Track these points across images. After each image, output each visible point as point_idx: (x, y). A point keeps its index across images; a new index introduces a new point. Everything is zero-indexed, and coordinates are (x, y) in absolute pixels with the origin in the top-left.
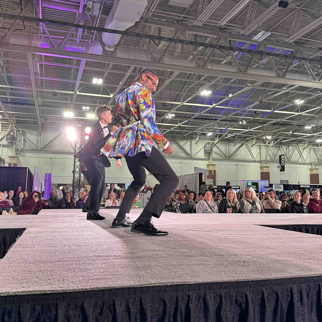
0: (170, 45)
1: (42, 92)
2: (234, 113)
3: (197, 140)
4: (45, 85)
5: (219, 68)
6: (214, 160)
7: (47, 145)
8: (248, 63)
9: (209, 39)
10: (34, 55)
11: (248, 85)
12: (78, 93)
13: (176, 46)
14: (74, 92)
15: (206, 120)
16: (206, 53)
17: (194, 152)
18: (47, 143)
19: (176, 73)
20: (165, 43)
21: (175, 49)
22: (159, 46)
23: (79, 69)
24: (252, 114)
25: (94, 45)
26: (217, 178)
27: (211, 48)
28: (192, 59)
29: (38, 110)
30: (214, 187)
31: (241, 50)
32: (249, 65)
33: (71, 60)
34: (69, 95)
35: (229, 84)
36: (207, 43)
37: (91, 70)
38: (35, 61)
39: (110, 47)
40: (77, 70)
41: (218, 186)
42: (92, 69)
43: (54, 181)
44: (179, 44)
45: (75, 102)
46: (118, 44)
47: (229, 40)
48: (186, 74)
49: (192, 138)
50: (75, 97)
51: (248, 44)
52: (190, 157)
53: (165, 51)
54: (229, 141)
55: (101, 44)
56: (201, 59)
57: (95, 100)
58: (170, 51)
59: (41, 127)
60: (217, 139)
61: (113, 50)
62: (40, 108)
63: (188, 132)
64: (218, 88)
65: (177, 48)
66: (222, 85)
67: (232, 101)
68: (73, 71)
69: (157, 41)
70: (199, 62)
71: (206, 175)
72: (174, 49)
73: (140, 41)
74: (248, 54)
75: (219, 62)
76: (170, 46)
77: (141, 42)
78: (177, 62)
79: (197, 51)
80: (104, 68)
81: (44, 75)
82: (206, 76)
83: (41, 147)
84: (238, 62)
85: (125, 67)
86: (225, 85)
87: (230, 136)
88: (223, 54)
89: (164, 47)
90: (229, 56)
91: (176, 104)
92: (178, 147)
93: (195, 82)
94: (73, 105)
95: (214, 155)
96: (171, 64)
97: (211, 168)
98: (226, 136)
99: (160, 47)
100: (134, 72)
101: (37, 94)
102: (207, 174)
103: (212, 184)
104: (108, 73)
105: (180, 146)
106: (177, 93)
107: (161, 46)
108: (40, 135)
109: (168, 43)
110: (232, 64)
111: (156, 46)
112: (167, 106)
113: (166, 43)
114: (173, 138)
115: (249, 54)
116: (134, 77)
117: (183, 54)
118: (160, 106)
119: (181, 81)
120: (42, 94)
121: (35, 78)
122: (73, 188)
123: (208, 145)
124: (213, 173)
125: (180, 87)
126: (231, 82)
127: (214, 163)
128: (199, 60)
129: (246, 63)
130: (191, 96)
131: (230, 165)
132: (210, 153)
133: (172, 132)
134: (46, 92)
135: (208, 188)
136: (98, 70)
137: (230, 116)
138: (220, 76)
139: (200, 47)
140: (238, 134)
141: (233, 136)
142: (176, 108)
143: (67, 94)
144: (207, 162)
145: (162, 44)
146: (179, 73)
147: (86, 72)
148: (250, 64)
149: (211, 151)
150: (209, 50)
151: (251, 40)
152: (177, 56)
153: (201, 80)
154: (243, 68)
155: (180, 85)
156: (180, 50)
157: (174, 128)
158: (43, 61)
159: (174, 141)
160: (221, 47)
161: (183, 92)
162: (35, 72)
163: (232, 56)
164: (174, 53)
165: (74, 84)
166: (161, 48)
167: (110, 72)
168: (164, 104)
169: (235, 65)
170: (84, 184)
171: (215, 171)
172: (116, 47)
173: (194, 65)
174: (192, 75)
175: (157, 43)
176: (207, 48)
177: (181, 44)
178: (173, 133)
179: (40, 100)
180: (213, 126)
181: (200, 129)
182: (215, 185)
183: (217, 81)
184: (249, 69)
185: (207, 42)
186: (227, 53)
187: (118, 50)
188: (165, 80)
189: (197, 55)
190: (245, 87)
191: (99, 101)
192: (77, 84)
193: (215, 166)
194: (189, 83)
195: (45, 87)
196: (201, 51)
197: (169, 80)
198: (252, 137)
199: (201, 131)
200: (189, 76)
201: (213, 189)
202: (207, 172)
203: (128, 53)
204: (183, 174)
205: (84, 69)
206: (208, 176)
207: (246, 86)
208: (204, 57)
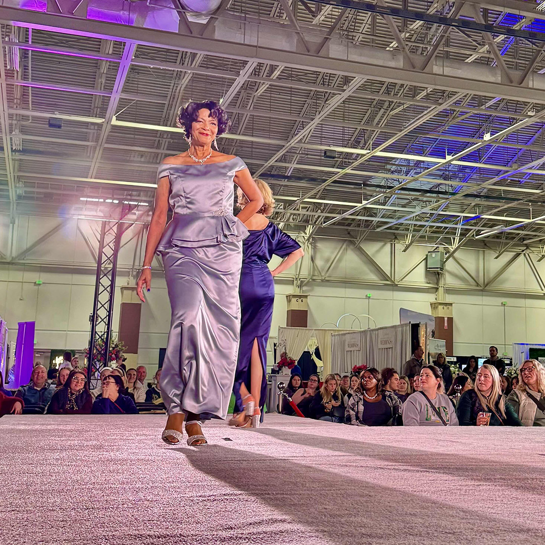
0: (345, 16)
1: (25, 118)
2: (496, 179)
3: (408, 242)
4: (32, 102)
5: (460, 73)
6: (449, 291)
7: (28, 250)
8: (527, 63)
9: (436, 5)
10: (8, 29)
11: (529, 114)
12: (114, 122)
13: (358, 17)
14: (104, 120)
15: (428, 194)
16: (429, 37)
17: (400, 272)
18: (29, 245)
19: (358, 80)
20: (332, 11)
21: (356, 24)
22: (319, 16)
23: (119, 63)
24: (540, 182)
25: (159, 9)
26: (457, 338)
27: (440, 26)
28: (396, 49)
29: (10, 160)
30: (448, 359)
31: (510, 32)
32: (530, 68)
33: (100, 42)
34: (92, 127)
35: (482, 110)
36: (431, 13)
37: (150, 67)
38: (10, 42)
39: (198, 14)
40: (115, 67)
41: (457, 357)
42: (152, 64)
43: (41, 342)
44: (367, 14)
45: (106, 143)
46: (219, 8)
47: (483, 8)
48: (382, 83)
49: (396, 238)
50: (105, 132)
51: (528, 20)
52: (390, 284)
53: (332, 29)
54: (485, 244)
55: (177, 7)
56: (417, 50)
57: (158, 139)
58: (344, 28)
59: (17, 205)
60: (457, 239)
61: (205, 22)
62: (17, 158)
63: (386, 223)
64: (459, 120)
65: (362, 23)
66: (467, 113)
67: (492, 150)
68: (104, 68)
69: (314, 6)
70: (412, 56)
71: (428, 330)
72: (354, 24)
73: (273, 4)
74: (527, 42)
75: (460, 59)
76: (344, 18)
77: (275, 5)
78: (361, 56)
79: (409, 32)
80: (183, 64)
81: (30, 77)
82: (429, 90)
83: (14, 254)
84: (505, 61)
85: (235, 62)
86: (476, 112)
87: (487, 232)
88: (470, 39)
89: (330, 20)
90: (484, 45)
91: (358, 155)
92: (361, 259)
93: (403, 104)
94: (101, 152)
95: (449, 280)
96: (345, 58)
97: (441, 312)
98: (478, 233)
99: (321, 19)
100: (255, 74)
101: (10, 122)
102: (432, 326)
103: (443, 351)
104: (191, 75)
105: (366, 256)
106: (359, 128)
107: (323, 18)
108: (11, 225)
109: (340, 11)
110: (491, 64)
111: (311, 16)
112: (336, 158)
113: (333, 9)
114: (349, 236)
115: (529, 43)
116: (256, 88)
117: (374, 38)
118: (319, 157)
119: (371, 99)
120: (24, 123)
121: (7, 84)
122: (89, 361)
123: (434, 256)
124: (446, 325)
125: (368, 114)
126: (488, 105)
127: (449, 299)
128: (414, 52)
129: (524, 62)
130: (393, 136)
131: (489, 305)
132: (438, 274)
133: (347, 222)
134: (33, 117)
135: (433, 362)
136: (166, 68)
137: (488, 185)
138: (463, 91)
139: (415, 22)
140: (508, 229)
141: (495, 234)
142: (356, 163)
143: (88, 123)
144: (431, 298)
145: (326, 13)
146: (365, 80)
147: (138, 73)
148: (532, 64)
149: (442, 269)
150: (437, 30)
151: (533, 10)
152: (361, 41)
153: (418, 98)
154: (516, 74)
155: (368, 110)
156: (368, 28)
157: (351, 211)
158: (30, 43)
159: (352, 243)
160: (465, 25)
161: (375, 124)
162: (8, 67)
163: (490, 44)
164: (354, 34)
165: (106, 101)
166: (323, 21)
167: (196, 74)
168: (328, 154)
169: (496, 65)
170: (119, 351)
171: (450, 320)
172: (212, 14)
173: (401, 64)
174: (397, 87)
175: (313, 9)
176: (432, 25)
177: (370, 13)
178: (349, 225)
179: (18, 138)
180: (447, 208)
181: (414, 215)
182: (450, 353)
183: (455, 103)
184: (530, 77)
185: (432, 11)
186: (479, 39)
187: (217, 22)
188: (331, 95)
189: (409, 39)
190: (521, 118)
191: (167, 143)
192: (112, 99)
193: (450, 307)
194: (390, 105)
195: (30, 105)
196: (418, 31)
197: (340, 97)
198: (539, 236)
199: (417, 220)
200: (390, 89)
201: (446, 365)
202: (431, 323)
203: (243, 30)
204: (373, 327)
205: (133, 65)
206: (433, 332)
207: (523, 115)
208: (424, 46)
